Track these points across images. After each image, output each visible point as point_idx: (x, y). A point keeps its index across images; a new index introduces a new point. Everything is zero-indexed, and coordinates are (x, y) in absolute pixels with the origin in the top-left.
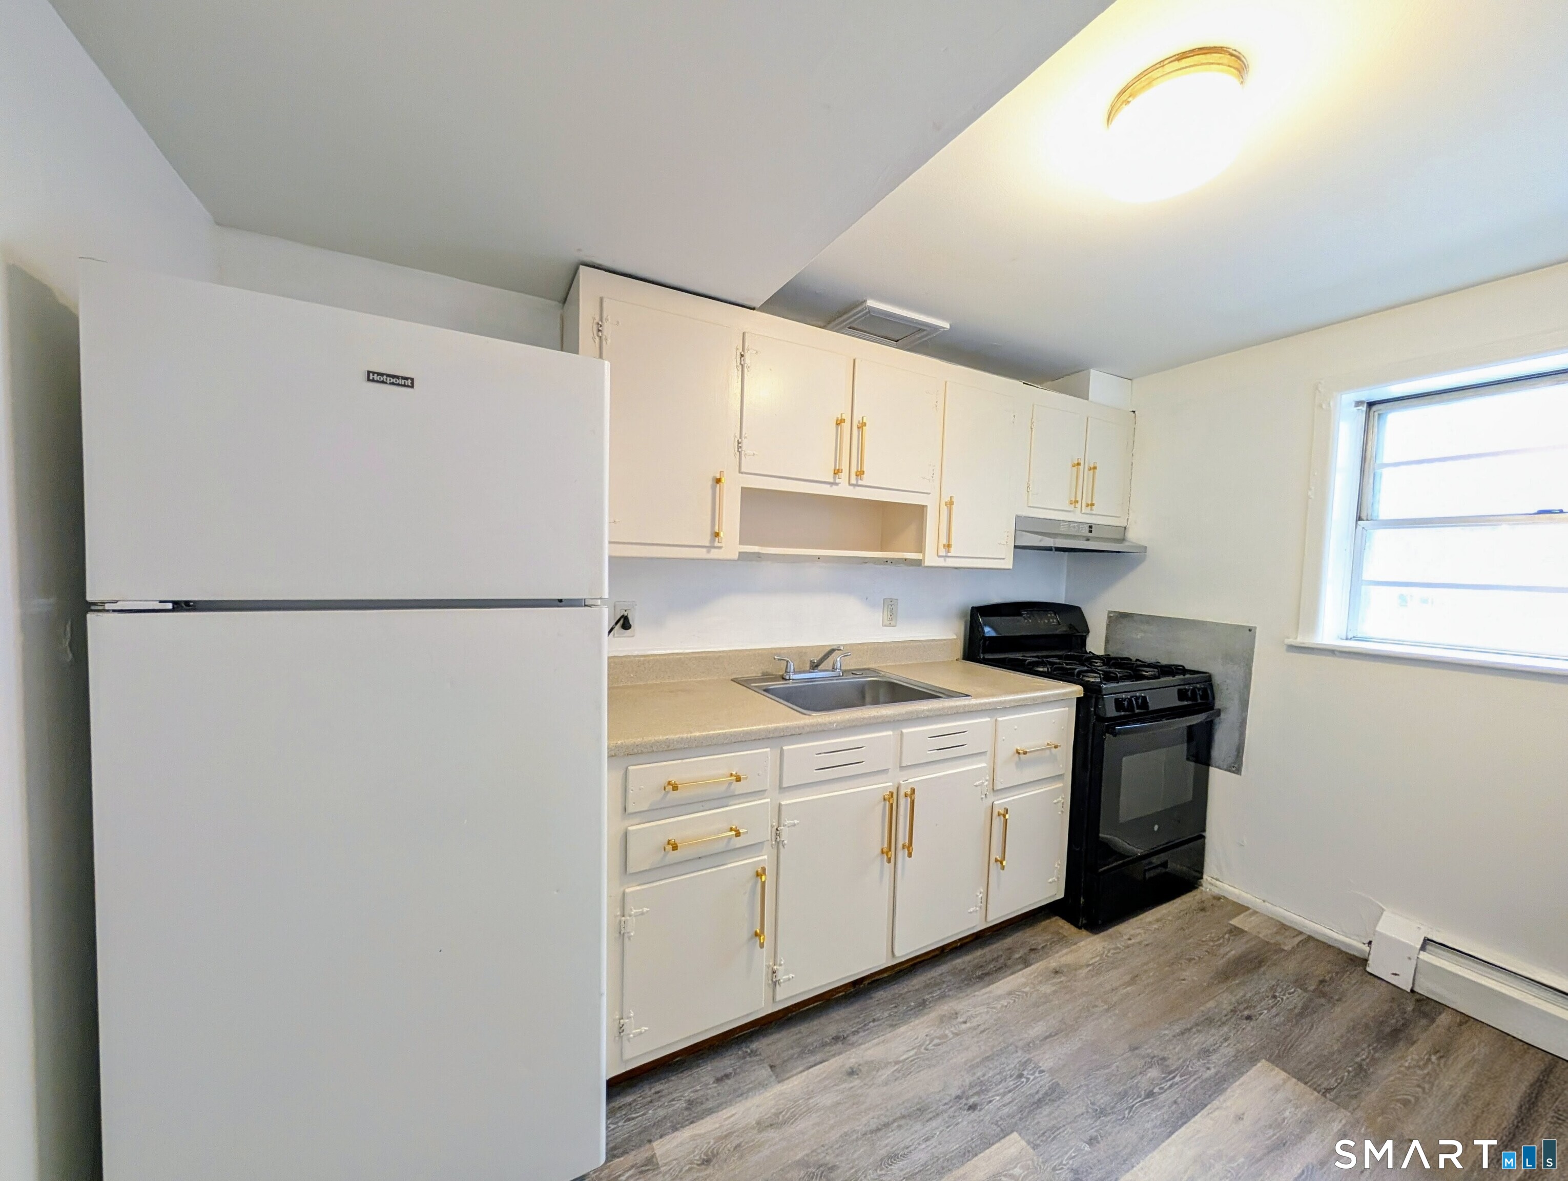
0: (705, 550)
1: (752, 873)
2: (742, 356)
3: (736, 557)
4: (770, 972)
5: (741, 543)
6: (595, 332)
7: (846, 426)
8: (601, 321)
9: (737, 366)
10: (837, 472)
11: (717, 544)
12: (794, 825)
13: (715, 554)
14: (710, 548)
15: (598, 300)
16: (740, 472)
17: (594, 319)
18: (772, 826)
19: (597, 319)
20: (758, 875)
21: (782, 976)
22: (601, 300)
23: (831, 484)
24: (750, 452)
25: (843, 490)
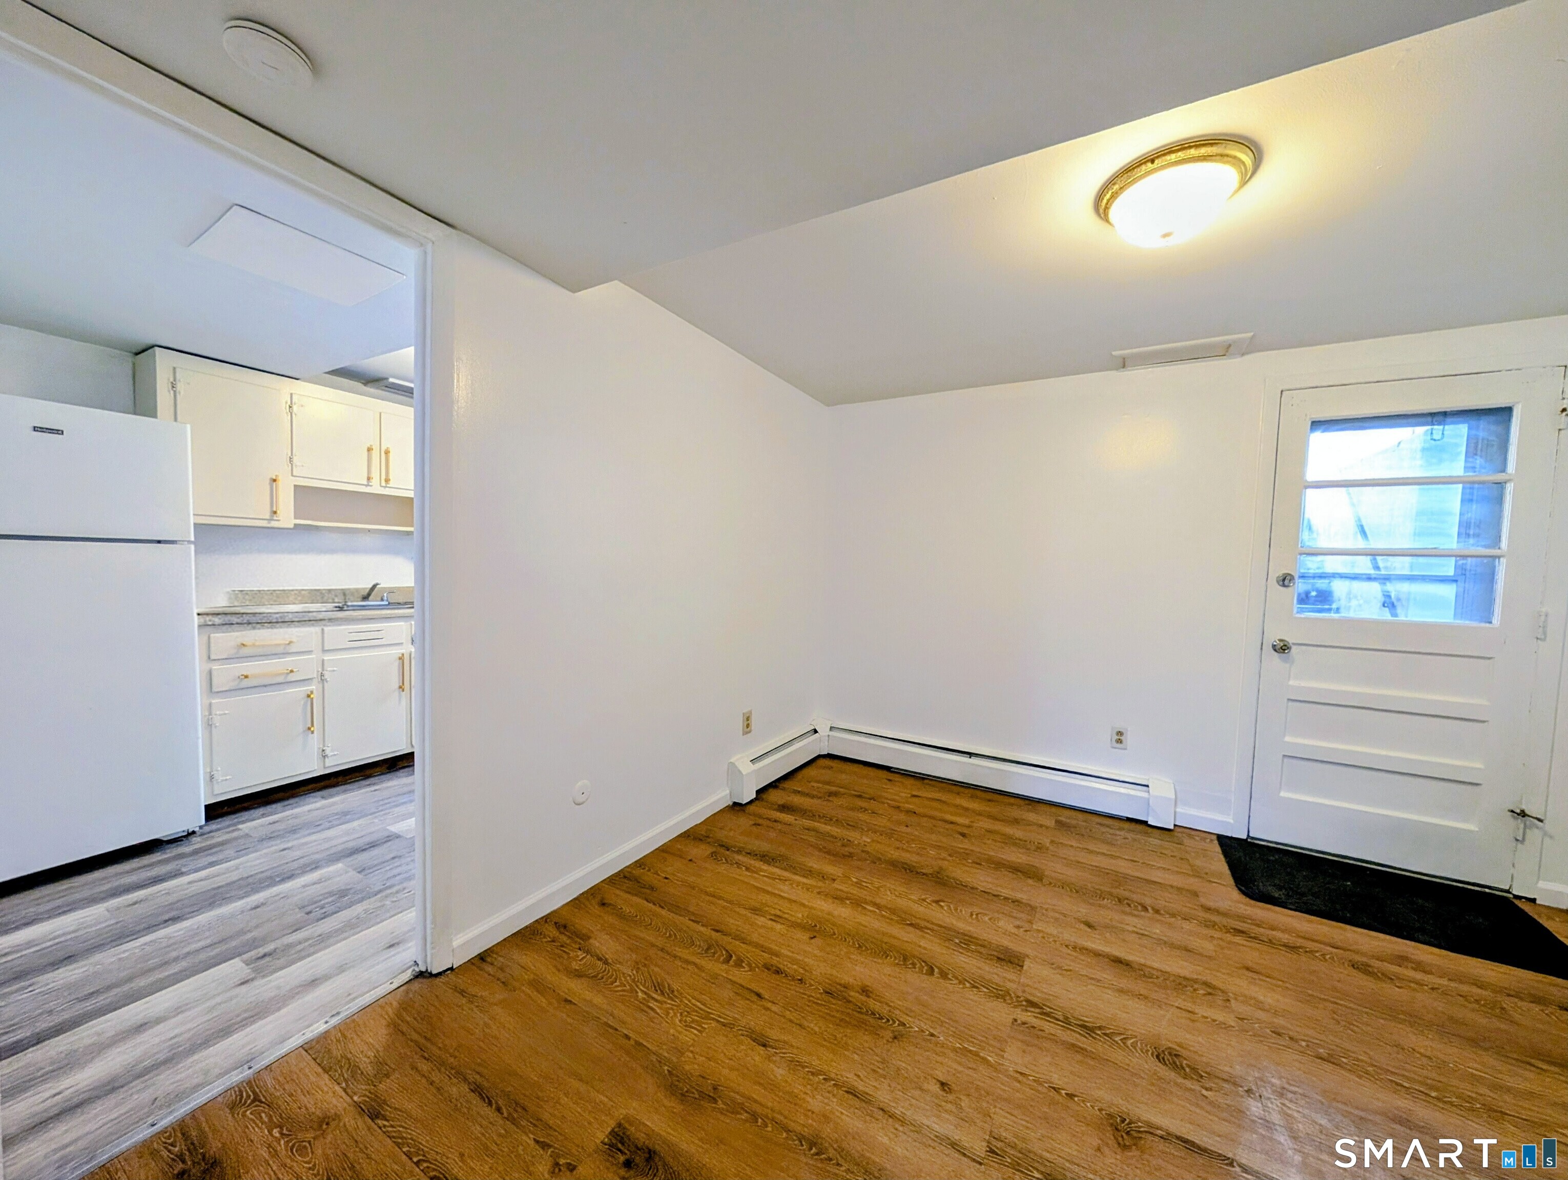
0: (266, 522)
1: (304, 695)
2: (290, 407)
3: (292, 526)
4: (321, 750)
5: (295, 518)
6: (170, 387)
7: (375, 454)
8: (175, 380)
9: (287, 413)
10: (369, 479)
11: (275, 518)
12: (334, 671)
13: (274, 524)
14: (271, 520)
15: (172, 369)
16: (292, 475)
17: (169, 380)
18: (318, 671)
19: (172, 380)
20: (309, 696)
21: (328, 752)
22: (174, 369)
23: (367, 485)
24: (298, 464)
25: (376, 488)
